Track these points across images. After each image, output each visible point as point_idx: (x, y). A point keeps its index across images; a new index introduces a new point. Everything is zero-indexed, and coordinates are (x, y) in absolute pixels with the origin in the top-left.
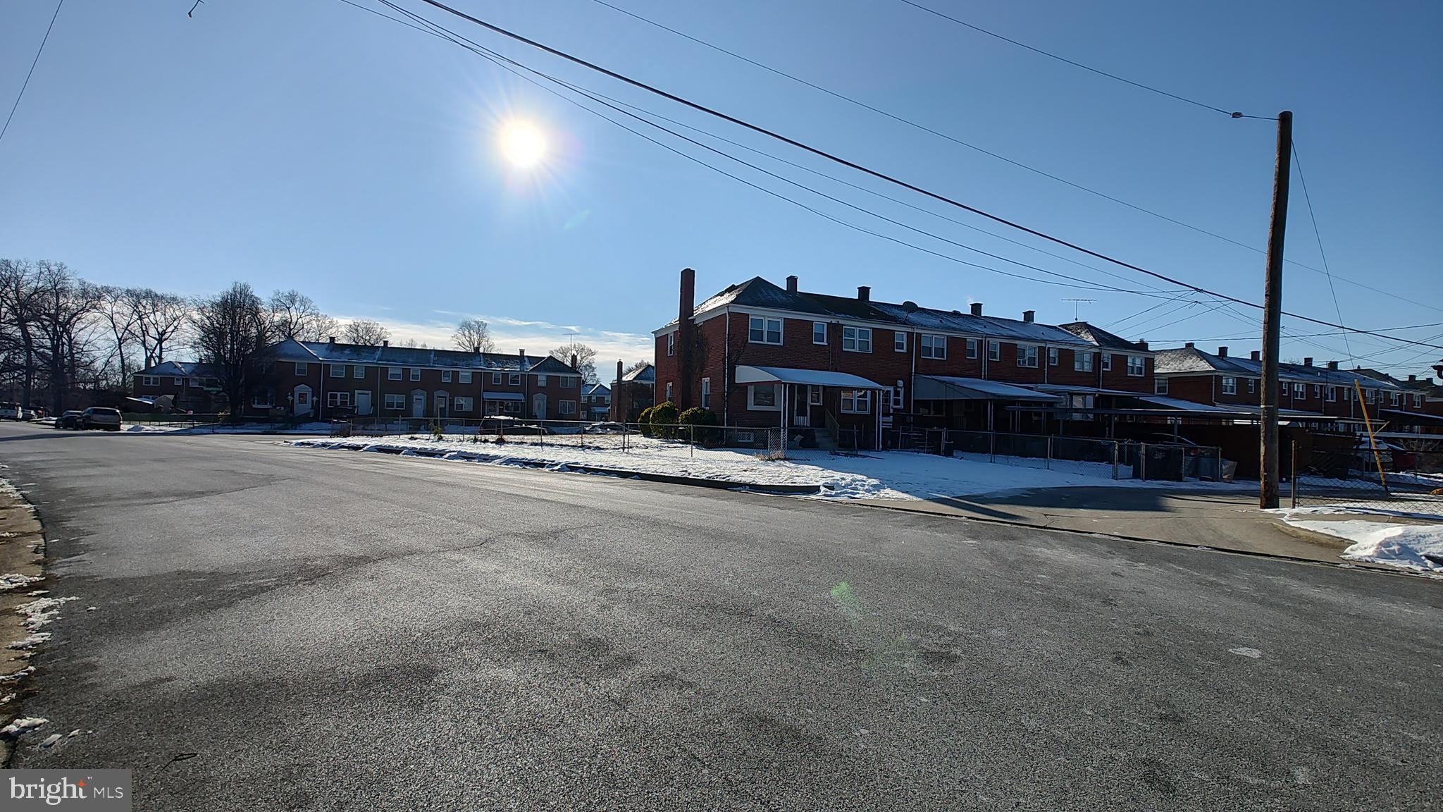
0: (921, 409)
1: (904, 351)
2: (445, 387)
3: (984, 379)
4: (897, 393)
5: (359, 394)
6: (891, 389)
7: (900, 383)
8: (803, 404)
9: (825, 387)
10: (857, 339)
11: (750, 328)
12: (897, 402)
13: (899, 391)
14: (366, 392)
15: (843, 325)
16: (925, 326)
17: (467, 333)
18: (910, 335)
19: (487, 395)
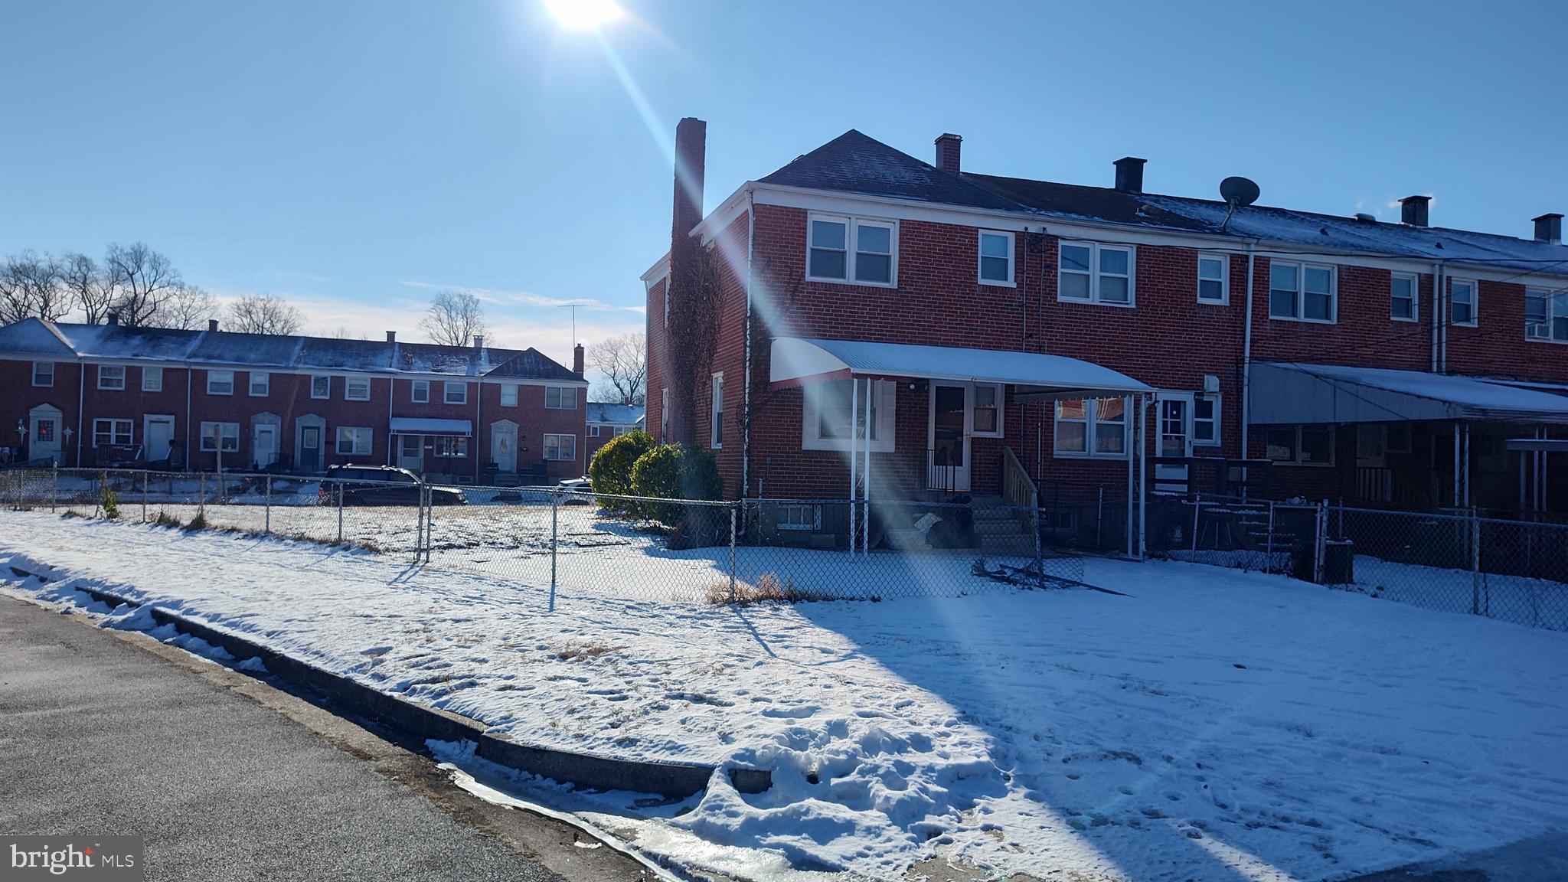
0: (1269, 448)
1: (1224, 301)
2: (319, 408)
3: (1439, 372)
4: (1203, 409)
5: (151, 422)
6: (1188, 398)
7: (1212, 383)
8: (951, 436)
9: (1009, 388)
10: (1095, 272)
11: (809, 245)
12: (1203, 431)
13: (1211, 403)
14: (164, 418)
15: (1057, 237)
16: (1280, 239)
17: (444, 316)
18: (1238, 263)
19: (397, 425)
